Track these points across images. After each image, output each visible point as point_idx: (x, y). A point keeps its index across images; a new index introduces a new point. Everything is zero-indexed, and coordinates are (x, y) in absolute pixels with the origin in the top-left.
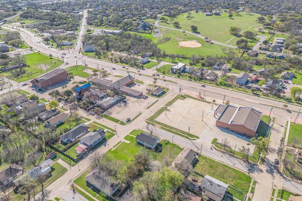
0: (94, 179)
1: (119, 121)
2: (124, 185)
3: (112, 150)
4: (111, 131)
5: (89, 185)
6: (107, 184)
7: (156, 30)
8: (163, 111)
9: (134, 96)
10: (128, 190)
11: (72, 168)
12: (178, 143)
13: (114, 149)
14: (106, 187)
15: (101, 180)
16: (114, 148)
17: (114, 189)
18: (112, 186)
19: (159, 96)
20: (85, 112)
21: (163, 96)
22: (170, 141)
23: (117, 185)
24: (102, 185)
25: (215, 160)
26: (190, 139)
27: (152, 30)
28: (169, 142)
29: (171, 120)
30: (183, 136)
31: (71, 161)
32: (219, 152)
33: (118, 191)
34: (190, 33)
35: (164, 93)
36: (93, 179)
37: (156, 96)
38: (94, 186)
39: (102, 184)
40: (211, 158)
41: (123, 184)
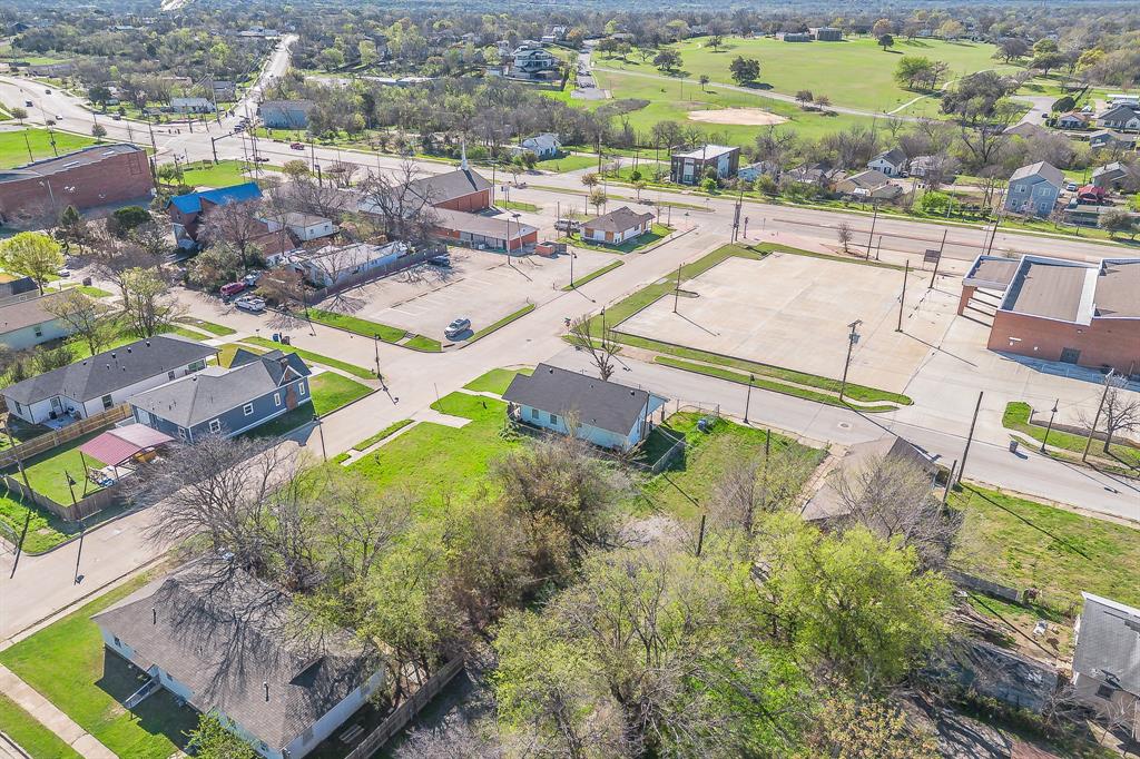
0: (163, 626)
1: (405, 334)
2: (414, 677)
3: (345, 464)
4: (349, 376)
5: (120, 675)
6: (269, 662)
7: (583, 80)
8: (658, 297)
9: (488, 248)
10: (454, 716)
11: (27, 563)
12: (785, 428)
13: (356, 456)
14: (255, 688)
15: (223, 634)
16: (362, 454)
17: (330, 701)
18: (310, 675)
19: (627, 246)
20: (209, 302)
21: (648, 247)
22: (725, 415)
23: (355, 672)
24: (223, 672)
25: (1076, 511)
26: (855, 409)
27: (565, 80)
28: (722, 423)
29: (714, 329)
30: (807, 396)
31: (37, 521)
32: (1079, 469)
33: (361, 724)
34: (729, 86)
35: (648, 238)
36: (158, 630)
37: (608, 245)
38: (164, 681)
39: (227, 663)
40: (1044, 503)
41: (411, 669)
